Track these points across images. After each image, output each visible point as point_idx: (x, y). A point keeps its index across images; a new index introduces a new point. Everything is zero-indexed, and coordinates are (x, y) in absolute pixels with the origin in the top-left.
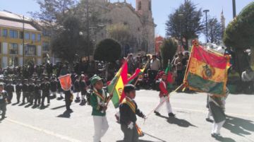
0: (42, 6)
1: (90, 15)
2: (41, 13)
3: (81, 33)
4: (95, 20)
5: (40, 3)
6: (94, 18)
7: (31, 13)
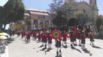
1: (68, 9)
2: (50, 9)
3: (63, 16)
4: (69, 10)
5: (50, 6)
7: (47, 10)
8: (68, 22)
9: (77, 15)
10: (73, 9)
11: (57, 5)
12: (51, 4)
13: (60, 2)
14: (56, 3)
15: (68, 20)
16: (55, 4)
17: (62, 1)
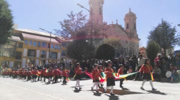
0: (63, 26)
3: (87, 41)
5: (61, 24)
6: (96, 33)
7: (56, 30)
8: (96, 50)
11: (76, 23)
12: (65, 21)
13: (81, 19)
14: (73, 19)
16: (72, 22)
17: (84, 17)
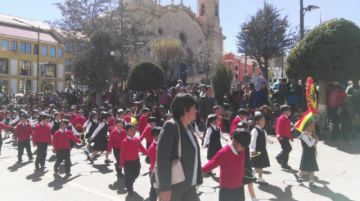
1: (129, 26)
3: (112, 53)
4: (135, 32)
7: (49, 22)
8: (129, 75)
9: (160, 52)
10: (148, 27)
11: (92, 8)
12: (69, 3)
15: (133, 68)
16: (84, 5)
